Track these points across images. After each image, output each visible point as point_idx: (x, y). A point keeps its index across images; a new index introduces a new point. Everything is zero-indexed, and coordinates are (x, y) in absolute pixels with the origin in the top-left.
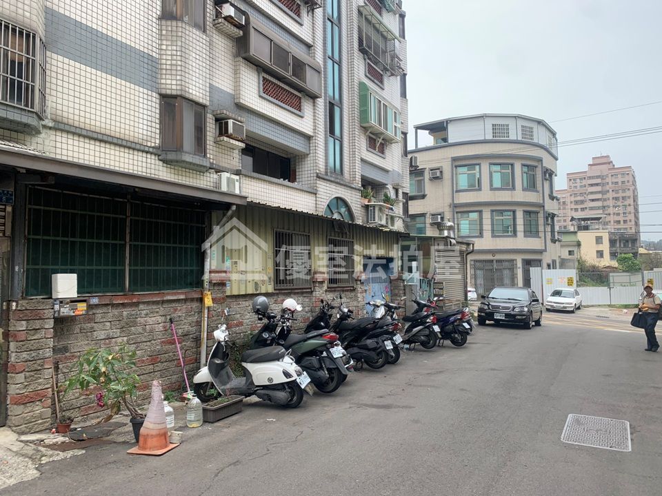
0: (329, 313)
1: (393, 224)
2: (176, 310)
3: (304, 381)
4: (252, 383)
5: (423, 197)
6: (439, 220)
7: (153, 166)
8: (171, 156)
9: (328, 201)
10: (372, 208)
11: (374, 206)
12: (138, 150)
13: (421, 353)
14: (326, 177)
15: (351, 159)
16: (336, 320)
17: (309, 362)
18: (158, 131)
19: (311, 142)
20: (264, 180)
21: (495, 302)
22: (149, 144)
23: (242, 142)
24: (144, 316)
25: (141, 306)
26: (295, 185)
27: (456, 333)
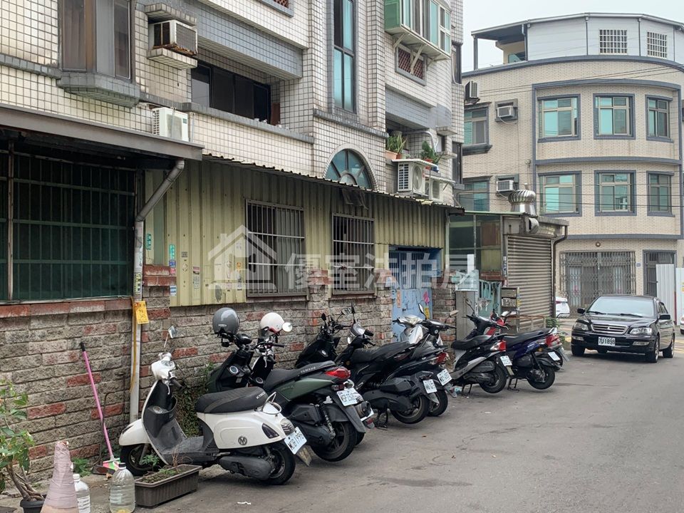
0: (335, 336)
1: (436, 194)
2: (89, 330)
3: (297, 442)
4: (214, 445)
5: (486, 149)
6: (511, 188)
7: (48, 97)
8: (77, 81)
9: (333, 156)
10: (403, 168)
11: (406, 165)
12: (24, 71)
13: (481, 399)
14: (329, 117)
15: (370, 86)
16: (345, 347)
17: (303, 412)
18: (55, 39)
19: (305, 57)
20: (229, 121)
21: (599, 319)
22: (41, 60)
23: (192, 56)
24: (39, 339)
25: (34, 324)
26: (279, 128)
27: (537, 368)
